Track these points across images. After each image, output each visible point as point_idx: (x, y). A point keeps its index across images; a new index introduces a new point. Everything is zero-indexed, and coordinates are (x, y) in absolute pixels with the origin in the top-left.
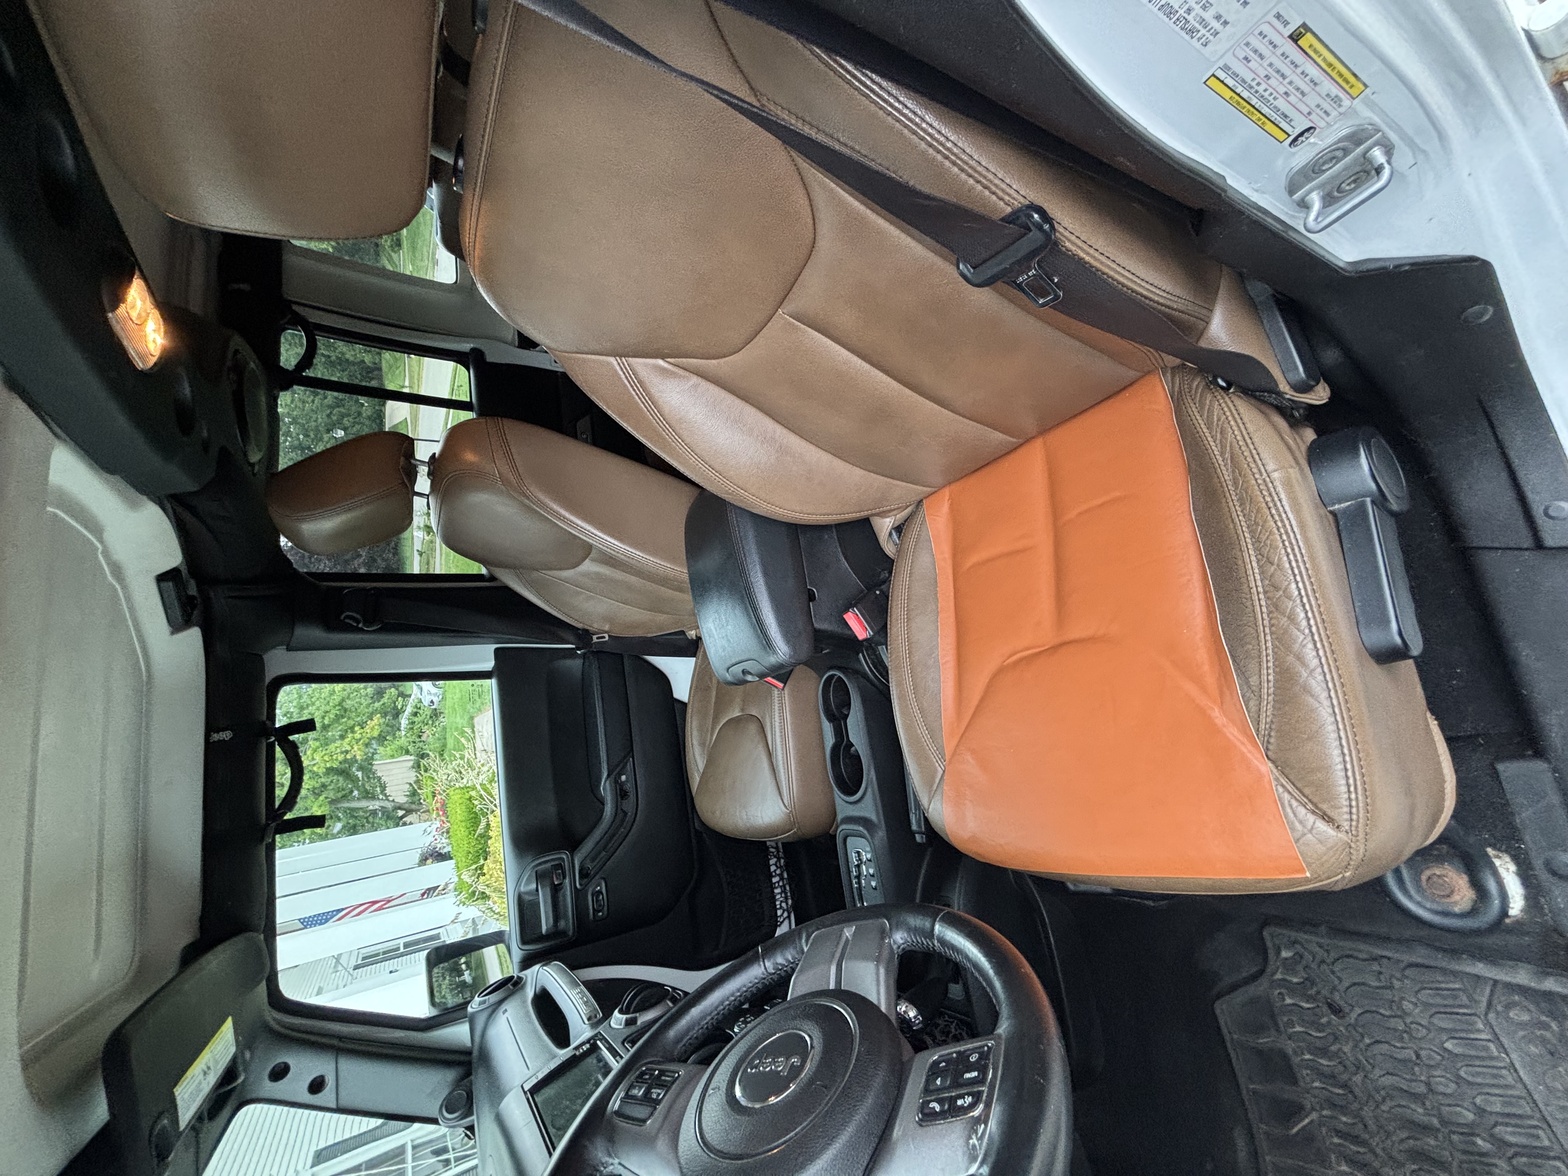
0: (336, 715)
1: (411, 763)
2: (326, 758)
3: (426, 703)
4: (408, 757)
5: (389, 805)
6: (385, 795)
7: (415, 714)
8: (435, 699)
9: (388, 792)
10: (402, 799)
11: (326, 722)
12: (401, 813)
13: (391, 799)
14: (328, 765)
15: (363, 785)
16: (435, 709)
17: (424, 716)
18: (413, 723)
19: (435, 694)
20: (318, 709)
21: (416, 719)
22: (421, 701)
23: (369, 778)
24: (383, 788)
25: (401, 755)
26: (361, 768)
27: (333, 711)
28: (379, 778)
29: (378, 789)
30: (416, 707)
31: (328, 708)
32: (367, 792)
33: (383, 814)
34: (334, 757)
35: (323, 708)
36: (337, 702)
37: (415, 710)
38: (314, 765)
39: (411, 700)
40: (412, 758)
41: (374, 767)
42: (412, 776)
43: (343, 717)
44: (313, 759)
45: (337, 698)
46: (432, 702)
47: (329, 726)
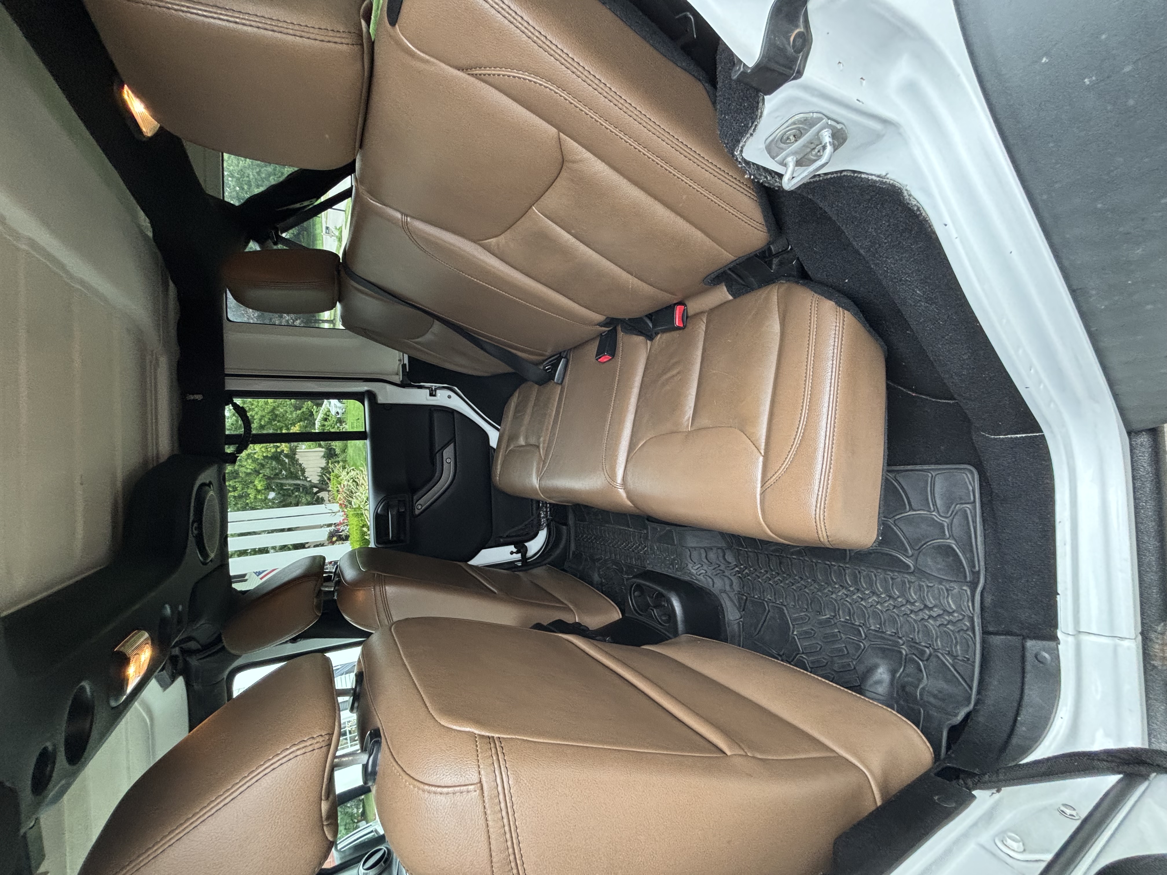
0: (269, 419)
1: (322, 454)
2: (263, 450)
3: (333, 412)
4: (321, 449)
5: (307, 484)
6: (305, 476)
7: (325, 420)
8: (340, 411)
9: (306, 474)
10: (315, 480)
11: (263, 423)
12: (315, 490)
13: (308, 480)
14: (265, 455)
15: (290, 468)
16: (340, 418)
17: (332, 422)
18: (324, 425)
19: (340, 408)
20: (257, 413)
21: (326, 423)
22: (329, 411)
23: (293, 463)
24: (303, 471)
25: (316, 447)
26: (287, 456)
27: (267, 416)
28: (300, 465)
29: (300, 472)
30: (326, 414)
31: (264, 414)
32: (291, 473)
33: (303, 489)
34: (269, 450)
35: (260, 413)
36: (269, 410)
37: (325, 417)
38: (255, 453)
39: (322, 408)
40: (323, 450)
41: (297, 456)
42: (323, 463)
43: (274, 420)
44: (254, 449)
45: (269, 408)
46: (338, 413)
47: (265, 426)
